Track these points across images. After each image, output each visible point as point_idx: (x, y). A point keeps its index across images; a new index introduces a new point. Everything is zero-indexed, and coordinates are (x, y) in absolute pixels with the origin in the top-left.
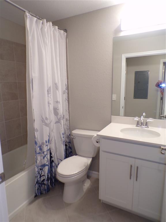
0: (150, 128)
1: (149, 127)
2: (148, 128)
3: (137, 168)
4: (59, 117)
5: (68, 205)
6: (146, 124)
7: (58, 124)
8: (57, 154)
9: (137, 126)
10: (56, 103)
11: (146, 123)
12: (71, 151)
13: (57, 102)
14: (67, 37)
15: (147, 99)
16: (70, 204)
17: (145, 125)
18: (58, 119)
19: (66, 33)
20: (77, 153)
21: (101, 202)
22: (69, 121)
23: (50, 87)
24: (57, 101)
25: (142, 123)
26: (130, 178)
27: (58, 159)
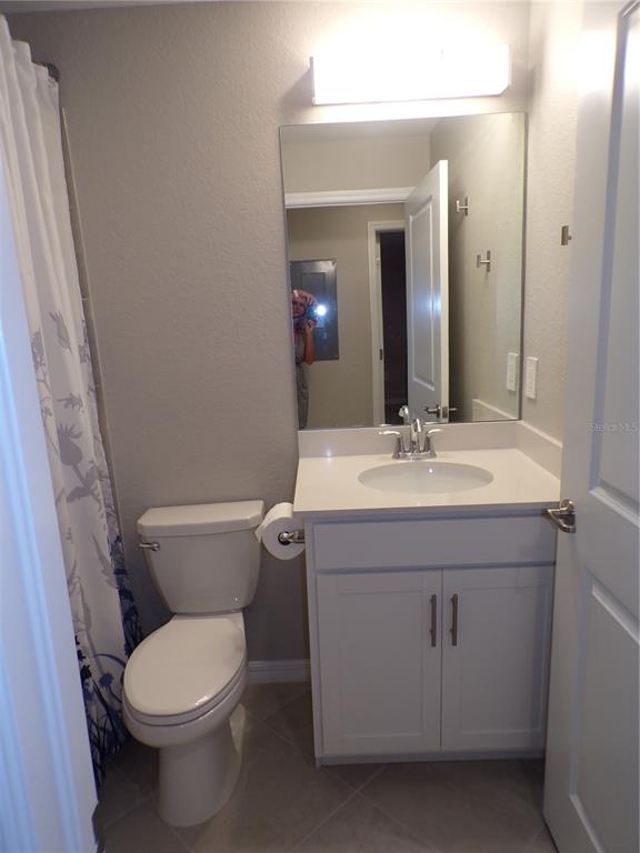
0: (442, 457)
1: (437, 453)
2: (435, 456)
3: (454, 600)
4: (84, 467)
5: (198, 832)
6: (428, 445)
7: (85, 498)
8: (92, 636)
9: (397, 457)
10: (66, 406)
11: (428, 440)
12: (134, 607)
13: (72, 401)
14: (63, 101)
15: (338, 358)
16: (205, 826)
17: (421, 449)
18: (82, 479)
19: (57, 84)
20: (173, 610)
21: (318, 764)
22: (111, 478)
23: (38, 334)
24: (69, 396)
25: (414, 443)
26: (434, 644)
27: (96, 656)
